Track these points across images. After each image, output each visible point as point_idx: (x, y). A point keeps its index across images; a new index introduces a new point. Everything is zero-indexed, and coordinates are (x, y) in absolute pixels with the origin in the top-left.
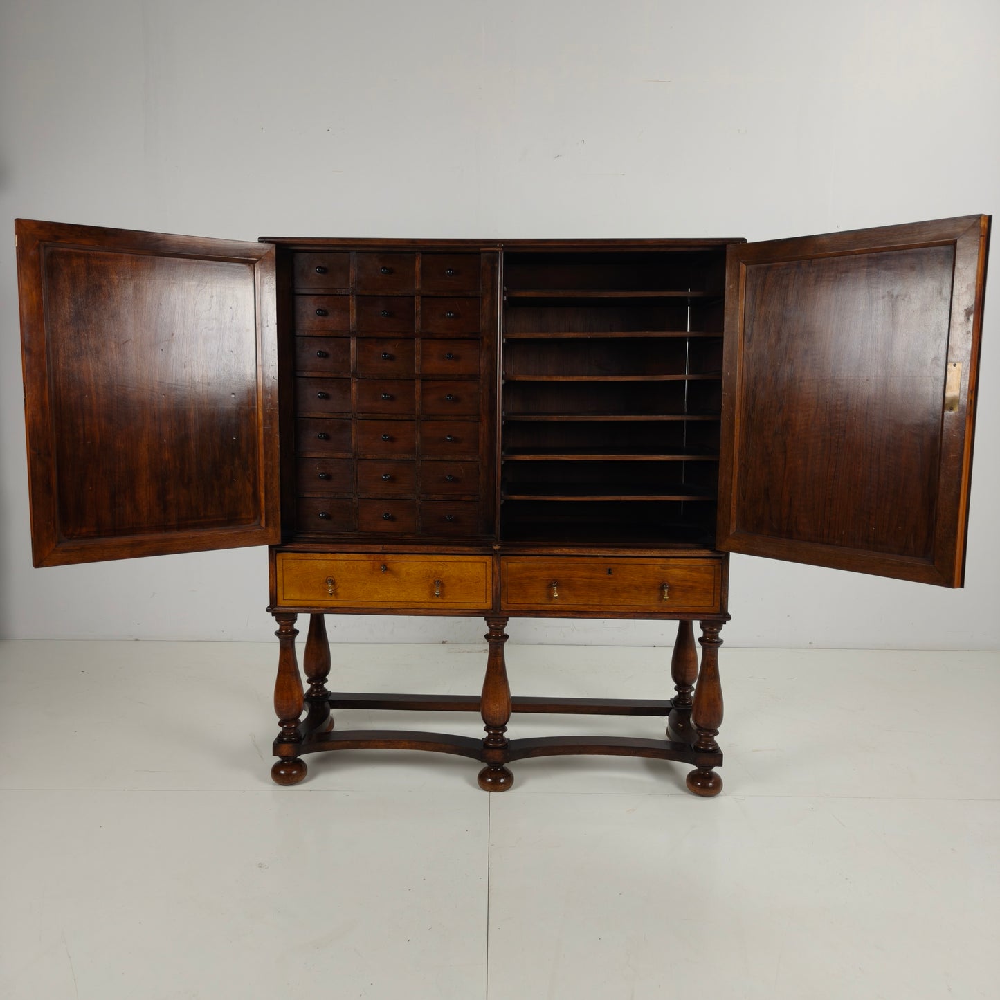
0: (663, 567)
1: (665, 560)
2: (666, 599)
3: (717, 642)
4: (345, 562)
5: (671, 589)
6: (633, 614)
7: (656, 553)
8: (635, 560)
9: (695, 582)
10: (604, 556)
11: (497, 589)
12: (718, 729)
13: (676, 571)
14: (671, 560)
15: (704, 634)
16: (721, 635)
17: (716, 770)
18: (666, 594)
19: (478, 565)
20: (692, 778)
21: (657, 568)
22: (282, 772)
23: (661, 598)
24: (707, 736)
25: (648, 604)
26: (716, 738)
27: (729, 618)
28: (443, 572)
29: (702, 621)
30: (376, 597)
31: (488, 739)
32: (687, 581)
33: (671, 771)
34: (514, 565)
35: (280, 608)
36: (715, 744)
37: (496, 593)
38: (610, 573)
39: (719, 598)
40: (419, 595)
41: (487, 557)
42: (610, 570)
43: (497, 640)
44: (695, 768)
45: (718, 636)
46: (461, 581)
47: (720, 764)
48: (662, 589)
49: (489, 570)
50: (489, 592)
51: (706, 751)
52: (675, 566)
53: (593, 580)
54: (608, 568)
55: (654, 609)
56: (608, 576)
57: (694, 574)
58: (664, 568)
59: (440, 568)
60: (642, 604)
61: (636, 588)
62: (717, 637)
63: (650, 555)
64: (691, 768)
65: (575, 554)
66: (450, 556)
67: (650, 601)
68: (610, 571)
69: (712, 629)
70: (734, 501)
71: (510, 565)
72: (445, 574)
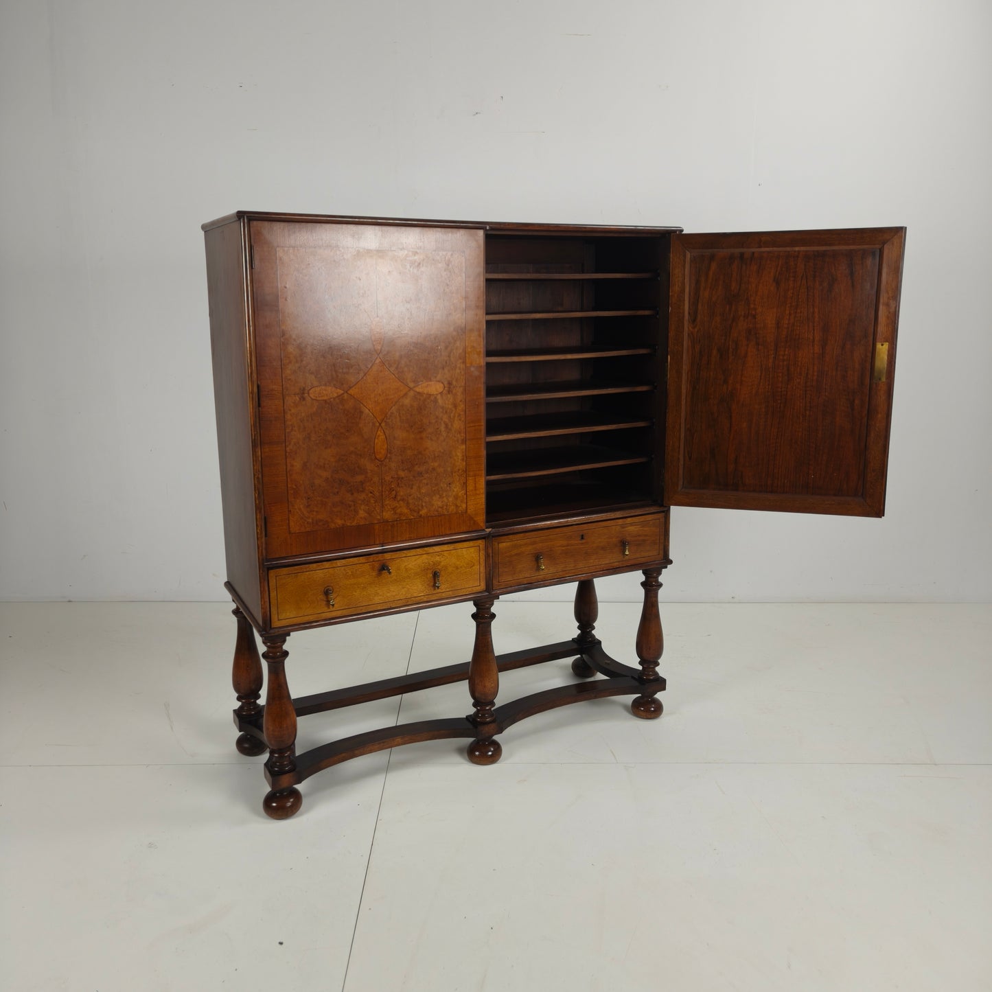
0: (623, 526)
1: (624, 520)
3: (656, 586)
4: (343, 568)
5: (630, 545)
7: (618, 514)
8: (602, 524)
9: (646, 536)
10: (578, 524)
11: (490, 570)
12: (659, 661)
13: (631, 528)
14: (629, 519)
15: (646, 579)
16: (661, 579)
17: (659, 696)
18: (626, 550)
19: (472, 550)
20: (635, 705)
21: (618, 528)
23: (624, 554)
24: (649, 668)
25: (612, 561)
28: (440, 562)
29: (647, 569)
30: (377, 599)
32: (639, 536)
34: (504, 544)
35: (276, 630)
37: (490, 574)
39: (662, 546)
40: (418, 588)
41: (480, 541)
43: (483, 618)
44: (639, 696)
45: (658, 579)
46: (457, 568)
47: (663, 689)
48: (623, 546)
49: (482, 553)
50: (483, 575)
51: (648, 681)
52: (631, 524)
53: (569, 547)
54: (581, 534)
55: (617, 564)
56: (580, 542)
57: (645, 529)
58: (623, 528)
59: (438, 558)
60: (607, 562)
61: (603, 548)
62: (657, 581)
63: (614, 518)
64: (634, 697)
66: (446, 546)
67: (613, 559)
68: (582, 537)
69: (654, 574)
70: (682, 462)
71: (501, 545)
72: (442, 564)
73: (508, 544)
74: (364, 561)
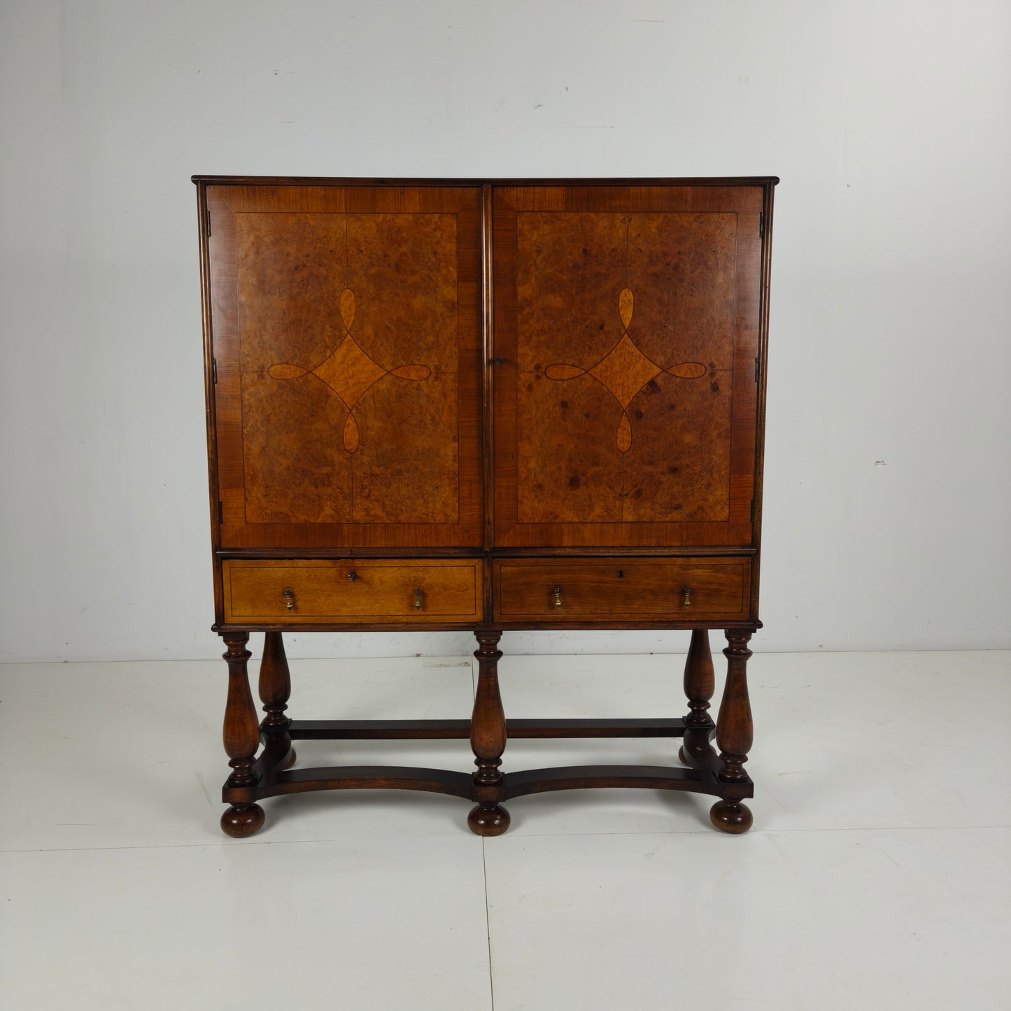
1: (685, 559)
2: (687, 605)
3: (745, 654)
4: (305, 569)
5: (693, 593)
6: (649, 624)
8: (652, 560)
9: (721, 584)
10: (614, 557)
11: (488, 597)
12: (747, 755)
13: (699, 572)
14: (693, 559)
15: (730, 644)
16: (750, 645)
17: (745, 802)
18: (687, 599)
19: (465, 570)
20: (717, 811)
21: (676, 569)
22: (235, 822)
23: (682, 604)
24: (734, 762)
25: (666, 611)
26: (745, 766)
27: (761, 626)
28: (424, 579)
29: (729, 629)
30: (344, 611)
31: (479, 774)
32: (711, 583)
33: (690, 803)
34: (509, 568)
35: (228, 627)
36: (744, 772)
37: (488, 602)
38: (621, 575)
39: (748, 603)
40: (396, 607)
41: (476, 561)
42: (621, 572)
43: (488, 658)
44: (721, 799)
45: (746, 646)
46: (446, 589)
47: (751, 796)
48: (682, 593)
49: (479, 576)
50: (479, 602)
51: (733, 780)
52: (697, 567)
53: (601, 585)
54: (619, 569)
55: (674, 617)
56: (619, 580)
57: (719, 575)
58: (685, 570)
59: (421, 574)
60: (659, 611)
61: (653, 592)
62: (745, 648)
63: (668, 554)
64: (715, 799)
65: (581, 554)
66: (431, 561)
67: (669, 608)
68: (621, 574)
69: (740, 639)
71: (504, 569)
72: (426, 581)
73: (515, 569)
74: (329, 565)
